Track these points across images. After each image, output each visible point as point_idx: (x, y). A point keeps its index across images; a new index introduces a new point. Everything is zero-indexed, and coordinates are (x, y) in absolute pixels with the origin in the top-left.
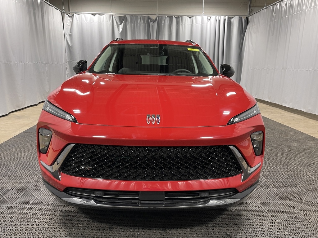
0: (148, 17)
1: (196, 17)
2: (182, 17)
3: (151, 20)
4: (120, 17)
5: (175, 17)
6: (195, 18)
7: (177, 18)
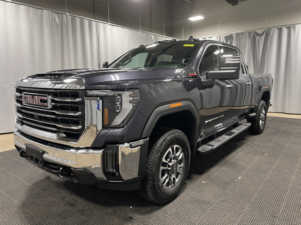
0: (255, 31)
3: (258, 35)
4: (226, 37)
5: (286, 27)
7: (289, 28)
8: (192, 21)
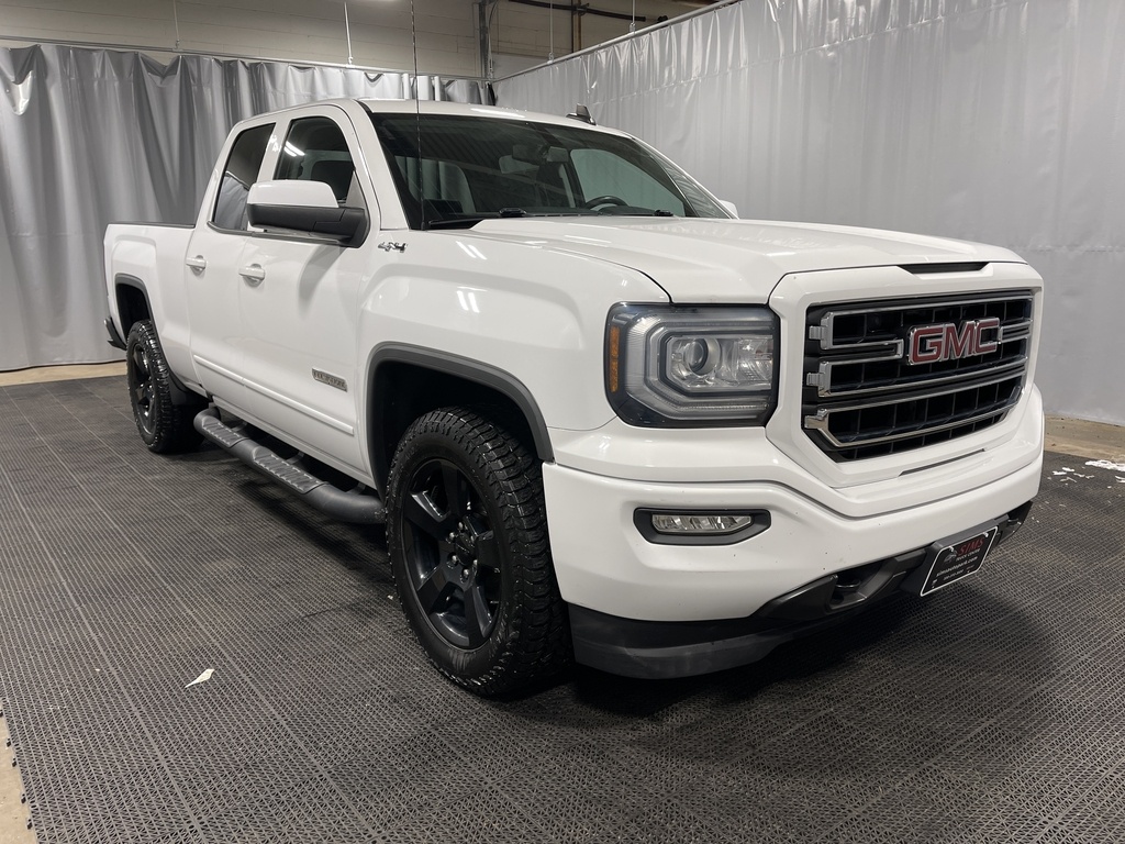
1: (325, 69)
2: (270, 67)
6: (322, 73)
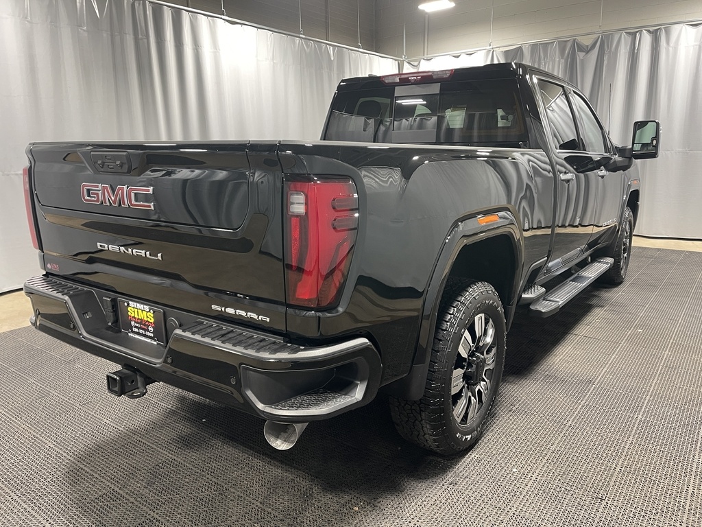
8: (426, 13)
